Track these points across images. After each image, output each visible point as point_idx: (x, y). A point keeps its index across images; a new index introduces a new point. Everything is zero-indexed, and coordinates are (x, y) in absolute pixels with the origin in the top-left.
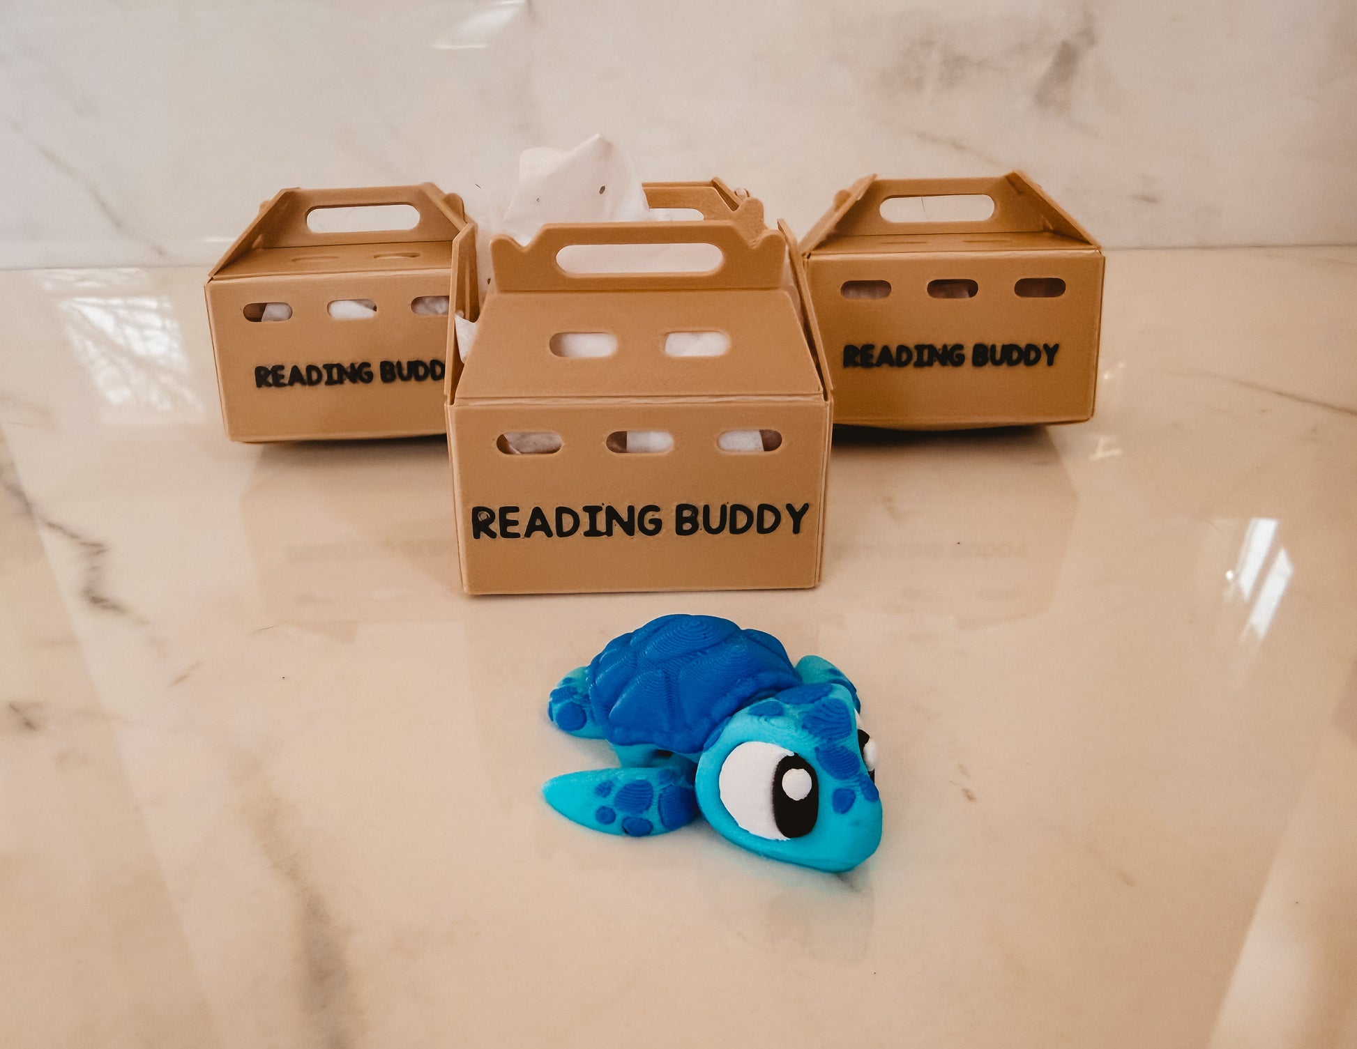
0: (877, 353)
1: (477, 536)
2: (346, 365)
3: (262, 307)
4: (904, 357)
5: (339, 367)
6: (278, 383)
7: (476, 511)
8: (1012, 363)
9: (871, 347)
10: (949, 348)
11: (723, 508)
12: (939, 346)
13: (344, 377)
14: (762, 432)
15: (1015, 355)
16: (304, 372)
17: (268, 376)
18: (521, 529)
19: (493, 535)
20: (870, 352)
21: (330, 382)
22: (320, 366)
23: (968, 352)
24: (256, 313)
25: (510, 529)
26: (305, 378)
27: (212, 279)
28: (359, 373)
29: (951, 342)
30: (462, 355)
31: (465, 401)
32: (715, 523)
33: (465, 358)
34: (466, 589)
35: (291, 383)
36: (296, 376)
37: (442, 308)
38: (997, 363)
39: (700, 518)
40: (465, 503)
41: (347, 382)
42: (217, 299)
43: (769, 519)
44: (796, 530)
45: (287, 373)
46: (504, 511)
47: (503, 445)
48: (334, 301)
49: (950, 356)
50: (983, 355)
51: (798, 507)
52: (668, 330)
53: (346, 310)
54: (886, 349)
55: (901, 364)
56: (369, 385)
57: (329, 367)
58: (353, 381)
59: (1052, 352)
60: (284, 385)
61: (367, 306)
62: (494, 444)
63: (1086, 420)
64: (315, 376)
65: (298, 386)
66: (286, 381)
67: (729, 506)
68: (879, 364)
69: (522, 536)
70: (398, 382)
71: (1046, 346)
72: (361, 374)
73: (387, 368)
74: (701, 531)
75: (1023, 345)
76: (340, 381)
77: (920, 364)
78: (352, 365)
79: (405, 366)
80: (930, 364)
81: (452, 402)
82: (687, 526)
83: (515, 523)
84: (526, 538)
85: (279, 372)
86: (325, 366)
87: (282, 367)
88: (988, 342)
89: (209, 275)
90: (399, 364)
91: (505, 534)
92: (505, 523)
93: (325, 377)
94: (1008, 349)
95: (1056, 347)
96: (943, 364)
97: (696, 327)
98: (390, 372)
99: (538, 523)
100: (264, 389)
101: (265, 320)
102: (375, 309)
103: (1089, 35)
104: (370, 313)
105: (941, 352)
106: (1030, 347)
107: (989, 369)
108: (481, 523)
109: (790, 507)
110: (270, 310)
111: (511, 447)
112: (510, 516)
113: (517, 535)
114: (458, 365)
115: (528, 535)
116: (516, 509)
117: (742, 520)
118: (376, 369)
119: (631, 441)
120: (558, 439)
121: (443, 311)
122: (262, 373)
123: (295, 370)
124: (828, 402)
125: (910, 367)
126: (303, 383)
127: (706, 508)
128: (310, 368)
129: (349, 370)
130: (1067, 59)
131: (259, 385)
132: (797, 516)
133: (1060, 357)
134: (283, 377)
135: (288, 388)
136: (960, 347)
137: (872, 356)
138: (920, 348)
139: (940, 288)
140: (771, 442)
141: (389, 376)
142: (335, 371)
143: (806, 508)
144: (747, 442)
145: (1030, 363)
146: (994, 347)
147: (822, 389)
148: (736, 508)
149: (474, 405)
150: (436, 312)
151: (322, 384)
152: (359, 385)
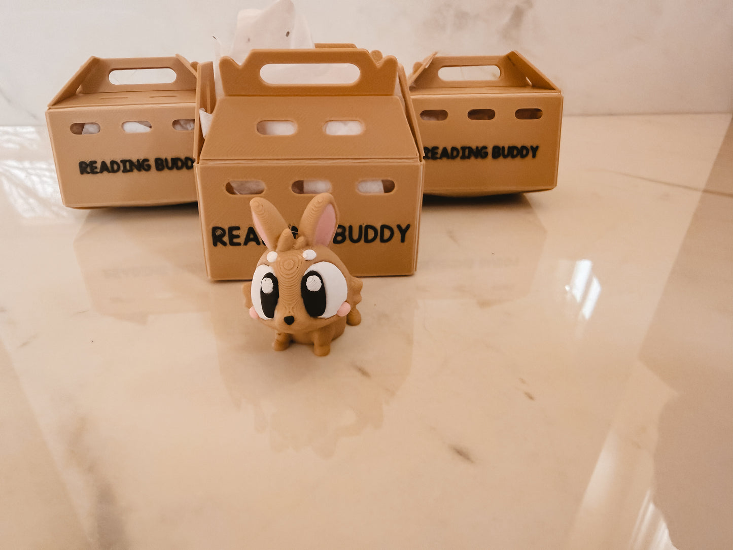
0: (440, 151)
1: (215, 244)
2: (135, 160)
3: (82, 125)
4: (455, 153)
5: (130, 161)
6: (93, 171)
7: (215, 229)
8: (513, 157)
9: (437, 148)
10: (479, 148)
11: (361, 227)
12: (474, 147)
13: (133, 167)
14: (383, 181)
15: (515, 152)
16: (109, 165)
17: (87, 167)
18: (242, 240)
19: (224, 244)
20: (436, 151)
21: (125, 171)
22: (119, 161)
23: (490, 150)
24: (78, 128)
25: (235, 240)
26: (110, 168)
27: (50, 108)
28: (142, 166)
29: (481, 145)
30: (204, 135)
31: (205, 162)
32: (355, 236)
33: (205, 136)
34: (210, 277)
35: (101, 172)
36: (104, 168)
37: (190, 126)
38: (505, 157)
39: (347, 233)
40: (207, 224)
41: (135, 171)
42: (53, 120)
43: (387, 233)
44: (403, 240)
45: (99, 165)
46: (232, 229)
47: (230, 189)
48: (126, 122)
49: (480, 153)
50: (498, 152)
51: (404, 227)
52: (328, 119)
53: (134, 128)
54: (445, 149)
55: (452, 157)
56: (149, 172)
57: (124, 162)
58: (139, 170)
59: (535, 150)
60: (97, 173)
61: (146, 125)
62: (224, 188)
63: (552, 189)
64: (115, 167)
65: (105, 173)
66: (98, 170)
67: (364, 226)
68: (441, 158)
69: (242, 244)
70: (166, 171)
71: (532, 147)
72: (144, 166)
73: (159, 162)
74: (348, 241)
75: (519, 146)
76: (131, 170)
77: (463, 157)
78: (138, 161)
79: (170, 161)
80: (469, 157)
81: (198, 163)
82: (339, 238)
83: (238, 237)
84: (245, 246)
85: (94, 165)
86: (122, 161)
87: (95, 162)
88: (501, 144)
89: (48, 106)
90: (166, 160)
91: (232, 244)
92: (232, 237)
93: (122, 168)
94: (511, 149)
95: (537, 147)
96: (476, 157)
97: (344, 118)
98: (161, 164)
99: (252, 236)
100: (86, 176)
101: (85, 133)
102: (151, 127)
104: (148, 129)
105: (475, 150)
106: (524, 147)
107: (501, 159)
108: (218, 237)
109: (399, 227)
110: (86, 127)
111: (235, 191)
112: (235, 233)
113: (239, 244)
114: (202, 140)
115: (246, 243)
116: (238, 228)
117: (371, 234)
118: (152, 163)
119: (307, 187)
120: (263, 185)
121: (191, 129)
122: (84, 165)
123: (104, 163)
124: (422, 163)
125: (458, 159)
126: (109, 172)
127: (351, 228)
128: (113, 163)
129: (136, 164)
131: (82, 173)
132: (404, 231)
133: (539, 153)
134: (96, 168)
135: (99, 175)
136: (485, 148)
137: (437, 153)
138: (464, 148)
139: (475, 114)
140: (389, 187)
141: (160, 167)
142: (128, 164)
143: (408, 227)
144: (375, 188)
145: (523, 157)
146: (504, 148)
147: (418, 154)
148: (368, 227)
149: (211, 164)
150: (187, 129)
151: (121, 171)
152: (143, 173)
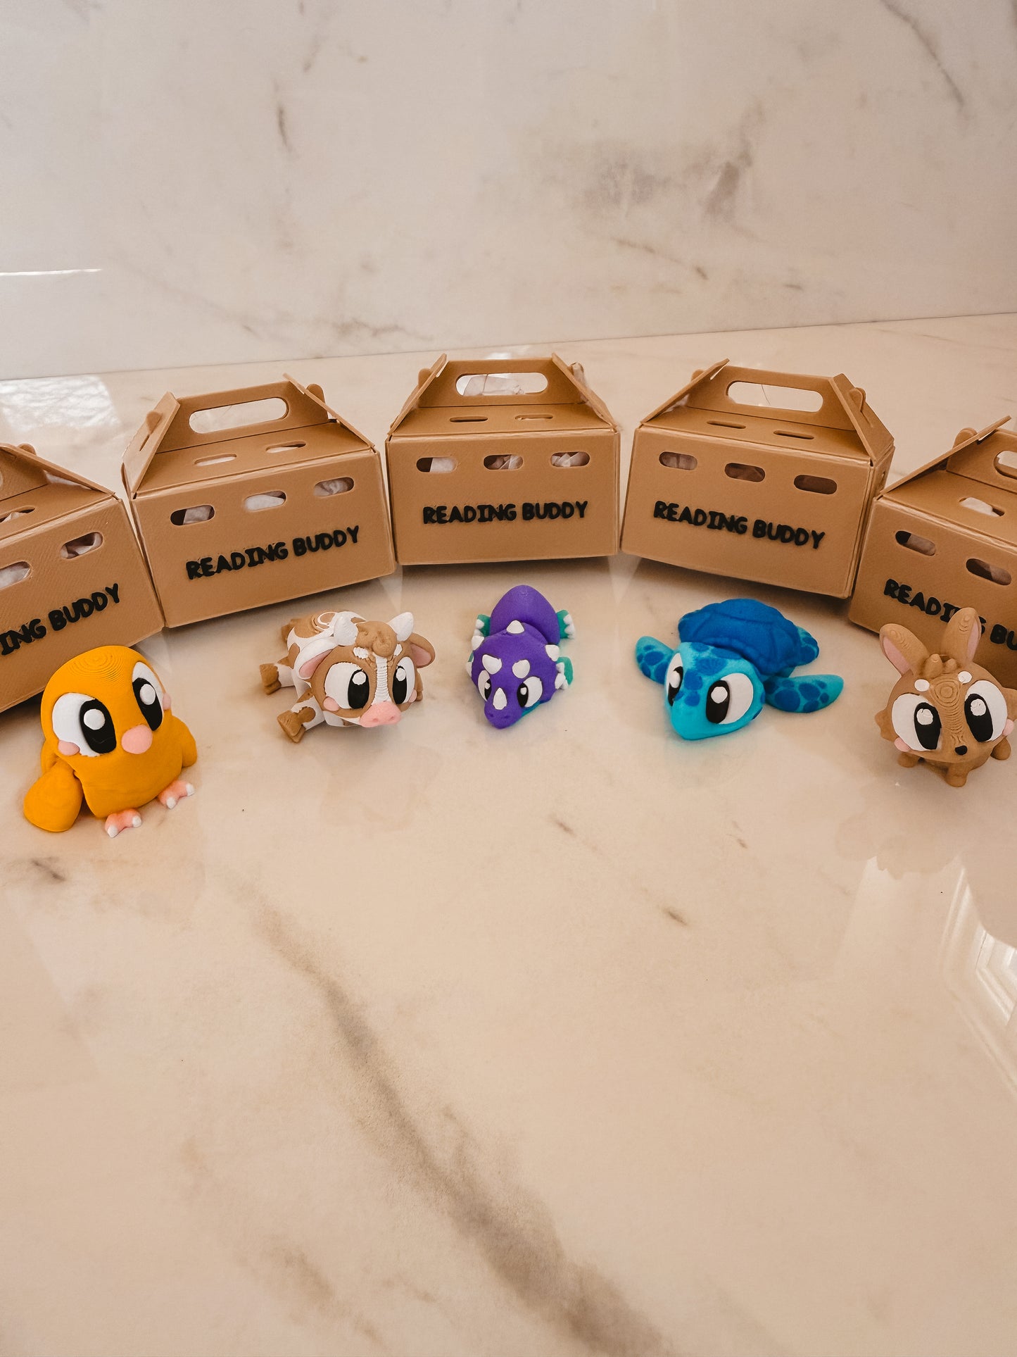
0: (680, 511)
2: (264, 548)
4: (701, 519)
5: (258, 550)
6: (208, 572)
10: (736, 519)
12: (728, 516)
13: (264, 557)
15: (789, 535)
16: (229, 559)
17: (197, 568)
21: (253, 563)
22: (243, 553)
23: (751, 525)
24: (179, 518)
26: (231, 564)
28: (276, 553)
29: (738, 514)
35: (221, 571)
36: (223, 565)
37: (336, 486)
38: (772, 538)
41: (266, 561)
45: (215, 564)
48: (249, 496)
49: (736, 525)
50: (761, 528)
53: (260, 503)
54: (687, 510)
55: (695, 523)
56: (286, 560)
57: (249, 552)
58: (272, 559)
59: (818, 537)
60: (215, 573)
61: (277, 497)
64: (238, 561)
65: (225, 572)
66: (216, 569)
68: (681, 520)
70: (308, 554)
71: (814, 533)
72: (278, 553)
73: (299, 544)
75: (794, 528)
76: (262, 561)
77: (712, 526)
78: (269, 548)
79: (313, 540)
80: (720, 528)
85: (208, 564)
86: (246, 552)
87: (209, 560)
90: (308, 539)
93: (248, 560)
96: (730, 530)
98: (301, 546)
101: (189, 522)
102: (284, 497)
103: (746, 157)
104: (281, 502)
105: (729, 520)
110: (188, 515)
118: (289, 547)
121: (338, 490)
122: (193, 566)
123: (221, 560)
125: (704, 527)
126: (230, 568)
128: (234, 556)
129: (267, 551)
130: (731, 176)
131: (191, 577)
134: (212, 567)
135: (219, 576)
136: (746, 520)
138: (714, 515)
139: (735, 470)
141: (301, 550)
142: (255, 554)
146: (770, 524)
150: (331, 491)
151: (246, 567)
152: (277, 562)
